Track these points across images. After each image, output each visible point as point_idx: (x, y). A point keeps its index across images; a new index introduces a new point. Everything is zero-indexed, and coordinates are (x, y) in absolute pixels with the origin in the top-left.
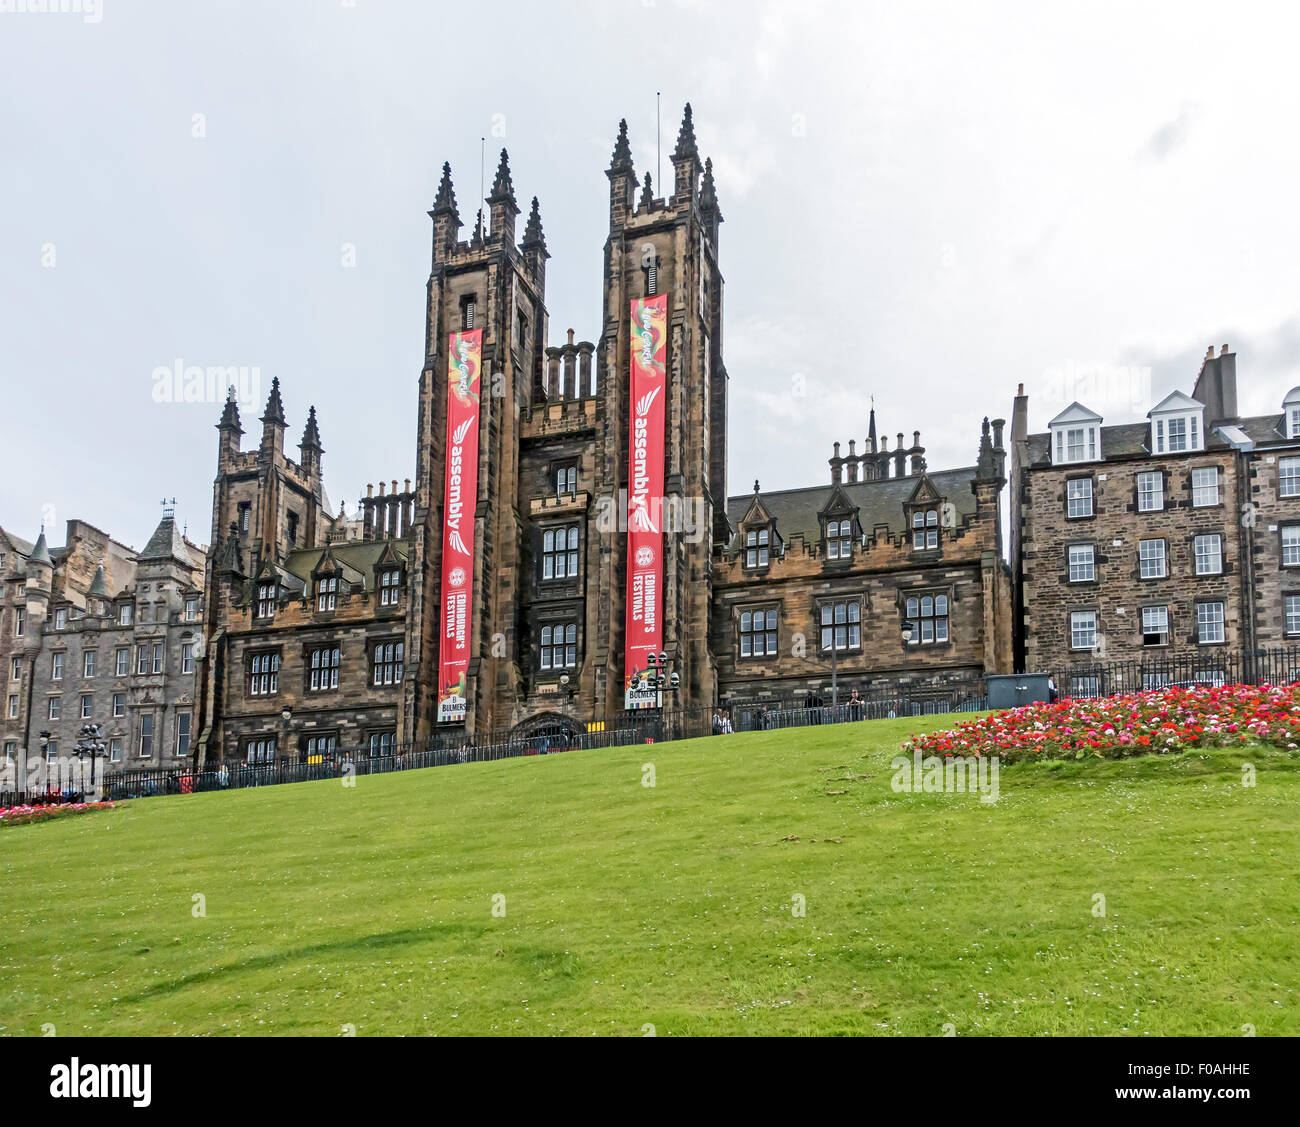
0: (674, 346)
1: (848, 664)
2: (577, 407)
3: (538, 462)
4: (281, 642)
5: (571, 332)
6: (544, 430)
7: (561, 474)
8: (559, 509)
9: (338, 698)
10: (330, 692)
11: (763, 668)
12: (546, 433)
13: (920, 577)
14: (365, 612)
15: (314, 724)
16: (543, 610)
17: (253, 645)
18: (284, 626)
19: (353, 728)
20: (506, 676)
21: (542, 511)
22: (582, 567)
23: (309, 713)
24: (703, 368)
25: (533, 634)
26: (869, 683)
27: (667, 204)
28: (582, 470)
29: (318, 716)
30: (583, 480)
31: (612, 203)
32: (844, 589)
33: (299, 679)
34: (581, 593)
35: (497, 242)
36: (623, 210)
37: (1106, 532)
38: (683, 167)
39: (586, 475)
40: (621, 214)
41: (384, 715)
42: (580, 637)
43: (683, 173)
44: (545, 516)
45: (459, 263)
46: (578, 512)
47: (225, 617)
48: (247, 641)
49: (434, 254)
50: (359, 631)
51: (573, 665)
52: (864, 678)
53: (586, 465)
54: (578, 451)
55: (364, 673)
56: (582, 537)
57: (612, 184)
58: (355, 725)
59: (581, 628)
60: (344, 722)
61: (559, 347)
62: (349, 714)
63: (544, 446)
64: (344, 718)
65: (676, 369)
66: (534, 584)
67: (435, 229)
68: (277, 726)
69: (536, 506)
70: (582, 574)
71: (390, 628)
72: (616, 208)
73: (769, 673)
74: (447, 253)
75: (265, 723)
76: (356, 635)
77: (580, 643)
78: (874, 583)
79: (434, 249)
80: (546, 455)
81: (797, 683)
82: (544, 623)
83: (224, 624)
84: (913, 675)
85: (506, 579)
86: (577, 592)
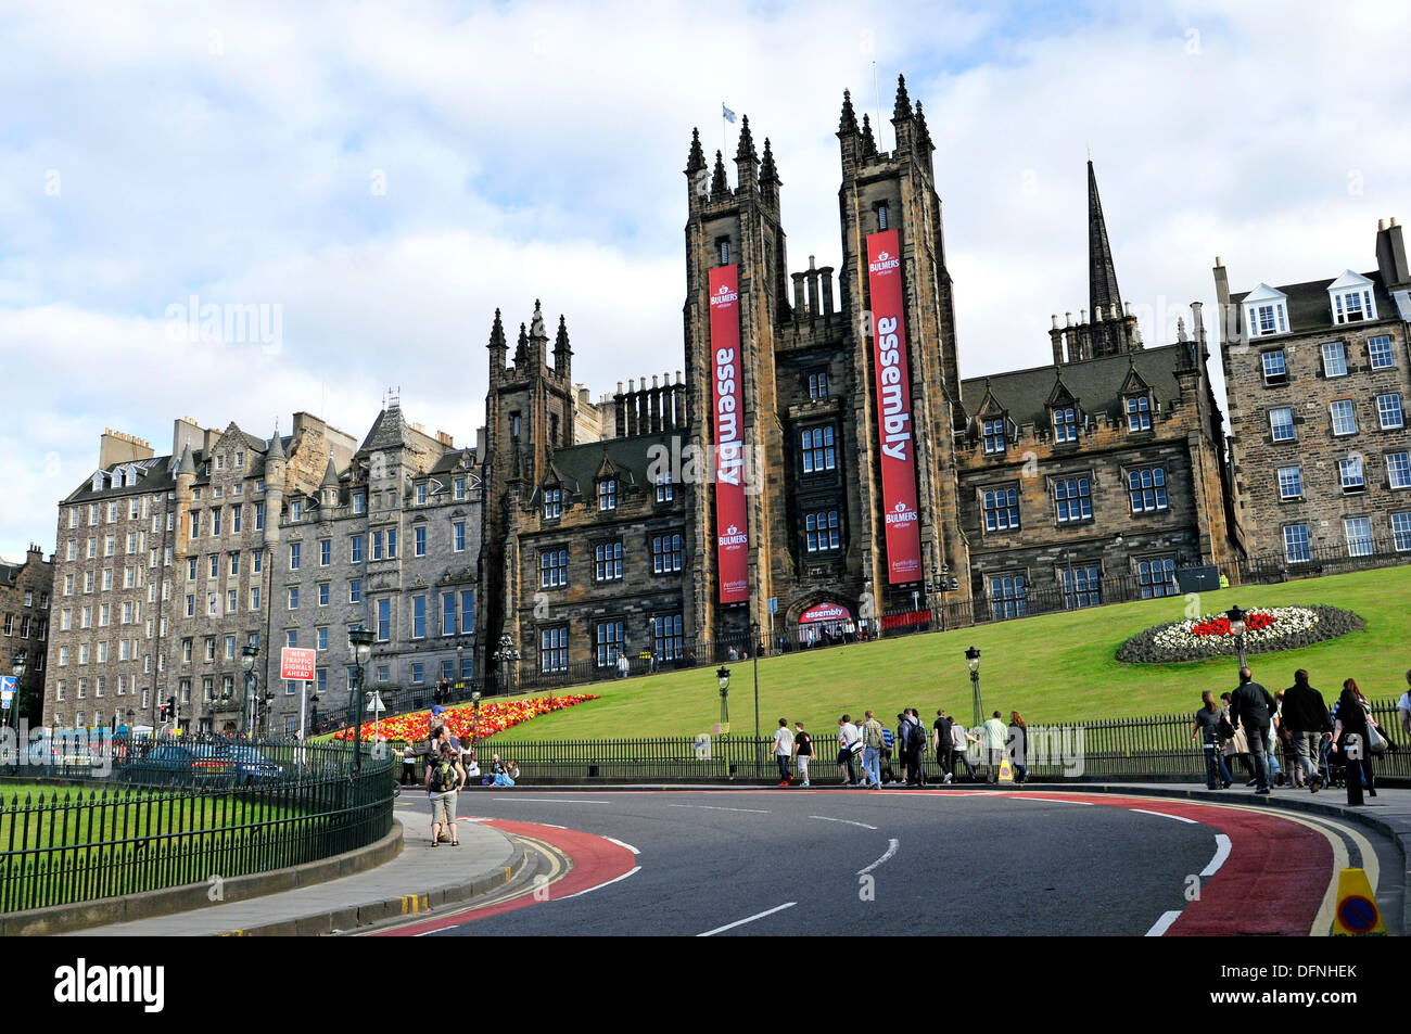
0: (908, 275)
1: (1082, 533)
2: (823, 322)
3: (791, 371)
4: (567, 539)
5: (812, 258)
6: (795, 343)
7: (811, 380)
8: (814, 412)
9: (624, 587)
10: (614, 582)
11: (1008, 540)
12: (797, 346)
13: (1138, 454)
14: (643, 509)
15: (603, 611)
16: (805, 500)
17: (542, 543)
18: (571, 525)
19: (639, 612)
20: (780, 561)
21: (799, 415)
22: (839, 461)
23: (598, 601)
24: (934, 289)
25: (799, 522)
26: (1102, 548)
27: (891, 157)
28: (831, 376)
29: (606, 604)
30: (833, 384)
31: (843, 158)
32: (1073, 468)
33: (586, 571)
34: (840, 484)
35: (745, 192)
36: (853, 163)
37: (1301, 397)
38: (902, 127)
39: (835, 380)
40: (851, 166)
41: (666, 600)
42: (842, 522)
43: (902, 132)
44: (803, 419)
45: (713, 211)
46: (831, 414)
47: (516, 521)
48: (537, 540)
49: (690, 205)
50: (639, 526)
51: (837, 546)
52: (1098, 544)
53: (835, 372)
54: (827, 359)
55: (645, 564)
56: (837, 435)
57: (842, 142)
58: (640, 610)
59: (842, 515)
60: (631, 607)
61: (803, 271)
62: (634, 600)
63: (796, 357)
64: (630, 604)
65: (911, 294)
66: (797, 478)
67: (689, 184)
68: (569, 614)
69: (794, 411)
70: (839, 466)
71: (666, 522)
72: (847, 162)
73: (1014, 545)
74: (701, 204)
75: (558, 612)
76: (636, 530)
77: (842, 528)
78: (1099, 461)
79: (690, 200)
80: (797, 365)
81: (1040, 552)
82: (808, 511)
83: (514, 526)
84: (1141, 539)
85: (773, 477)
86: (837, 483)
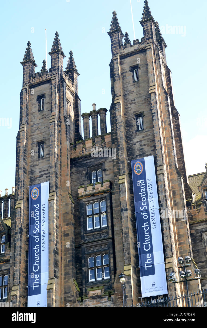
0: (152, 102)
2: (100, 139)
3: (80, 169)
5: (94, 104)
6: (83, 153)
7: (93, 174)
8: (94, 191)
12: (85, 154)
16: (88, 247)
20: (70, 288)
21: (85, 193)
22: (110, 221)
24: (169, 111)
25: (83, 262)
27: (140, 41)
28: (105, 170)
30: (106, 175)
31: (112, 45)
34: (110, 235)
35: (55, 70)
36: (118, 47)
38: (147, 25)
39: (108, 172)
40: (117, 49)
42: (112, 260)
43: (147, 27)
44: (86, 196)
45: (36, 82)
46: (105, 192)
49: (23, 80)
51: (109, 277)
53: (107, 168)
56: (109, 204)
57: (111, 37)
59: (112, 255)
61: (89, 112)
63: (84, 161)
65: (154, 113)
66: (82, 234)
67: (24, 69)
69: (81, 191)
70: (110, 224)
72: (114, 47)
74: (30, 78)
77: (112, 264)
79: (23, 78)
80: (85, 165)
82: (89, 254)
85: (67, 232)
86: (108, 235)
